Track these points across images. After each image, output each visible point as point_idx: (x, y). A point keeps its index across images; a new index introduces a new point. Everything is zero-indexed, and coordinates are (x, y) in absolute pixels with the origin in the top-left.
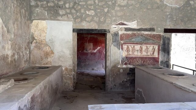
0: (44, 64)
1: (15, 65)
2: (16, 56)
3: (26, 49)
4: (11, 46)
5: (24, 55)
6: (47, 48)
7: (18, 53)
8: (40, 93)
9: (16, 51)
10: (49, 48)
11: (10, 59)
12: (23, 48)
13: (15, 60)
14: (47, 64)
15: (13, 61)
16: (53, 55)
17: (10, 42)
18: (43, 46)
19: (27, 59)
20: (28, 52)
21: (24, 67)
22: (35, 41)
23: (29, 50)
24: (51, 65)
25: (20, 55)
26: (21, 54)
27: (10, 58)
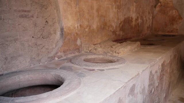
0: (168, 32)
1: (138, 30)
2: (140, 20)
3: (149, 13)
4: (136, 8)
5: (147, 20)
6: (173, 12)
7: (142, 17)
8: (170, 61)
9: (140, 15)
10: (176, 11)
11: (134, 23)
12: (146, 12)
13: (138, 24)
14: (172, 31)
15: (137, 25)
16: (180, 21)
17: (135, 4)
18: (168, 9)
19: (150, 25)
20: (151, 18)
21: (146, 34)
22: (159, 4)
23: (152, 15)
24: (176, 34)
25: (143, 20)
26: (145, 19)
27: (134, 21)
